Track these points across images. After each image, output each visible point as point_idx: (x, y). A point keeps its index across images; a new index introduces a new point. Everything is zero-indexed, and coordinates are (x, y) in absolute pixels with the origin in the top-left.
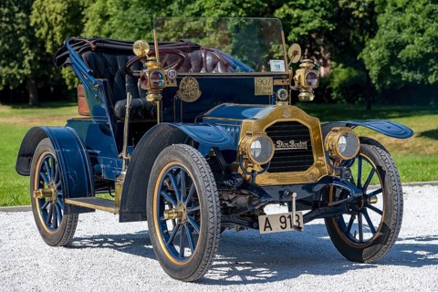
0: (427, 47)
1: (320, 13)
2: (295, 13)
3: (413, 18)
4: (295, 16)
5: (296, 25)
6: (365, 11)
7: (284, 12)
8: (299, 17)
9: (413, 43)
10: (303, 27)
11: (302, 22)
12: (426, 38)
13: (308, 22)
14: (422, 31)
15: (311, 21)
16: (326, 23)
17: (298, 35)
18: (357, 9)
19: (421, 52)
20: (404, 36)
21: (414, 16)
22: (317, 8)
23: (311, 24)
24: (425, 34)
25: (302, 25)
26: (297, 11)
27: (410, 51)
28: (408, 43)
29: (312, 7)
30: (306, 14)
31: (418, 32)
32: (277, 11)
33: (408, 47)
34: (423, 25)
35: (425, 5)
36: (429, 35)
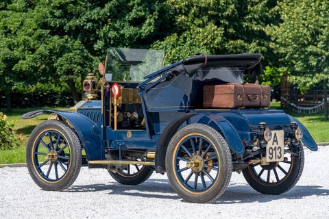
0: (36, 63)
3: (25, 39)
9: (24, 59)
12: (36, 55)
14: (33, 51)
19: (32, 67)
20: (16, 53)
21: (26, 37)
24: (37, 52)
27: (23, 65)
28: (20, 59)
31: (29, 50)
33: (20, 62)
34: (34, 45)
35: (35, 30)
36: (40, 54)
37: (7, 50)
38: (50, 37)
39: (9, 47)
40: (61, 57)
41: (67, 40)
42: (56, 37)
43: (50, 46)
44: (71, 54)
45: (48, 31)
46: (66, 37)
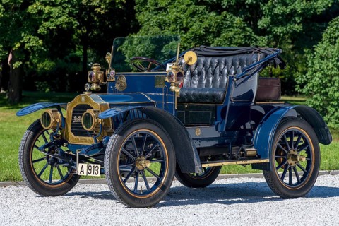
0: (190, 43)
1: (67, 10)
2: (47, 9)
3: (177, 17)
4: (47, 12)
5: (46, 20)
6: (106, 8)
7: (36, 8)
8: (49, 13)
9: (176, 39)
10: (52, 22)
11: (53, 18)
12: (188, 35)
13: (57, 17)
14: (186, 30)
15: (60, 17)
16: (72, 19)
17: (48, 29)
18: (99, 6)
20: (167, 32)
21: (178, 15)
22: (65, 5)
23: (60, 19)
24: (190, 31)
25: (52, 20)
26: (48, 7)
28: (171, 40)
29: (61, 4)
30: (56, 10)
31: (181, 29)
32: (30, 7)
34: (187, 23)
35: (188, 5)
36: (193, 33)
37: (157, 29)
38: (206, 14)
39: (160, 26)
40: (218, 36)
41: (225, 17)
42: (213, 14)
43: (206, 24)
44: (230, 33)
45: (203, 7)
46: (225, 13)
